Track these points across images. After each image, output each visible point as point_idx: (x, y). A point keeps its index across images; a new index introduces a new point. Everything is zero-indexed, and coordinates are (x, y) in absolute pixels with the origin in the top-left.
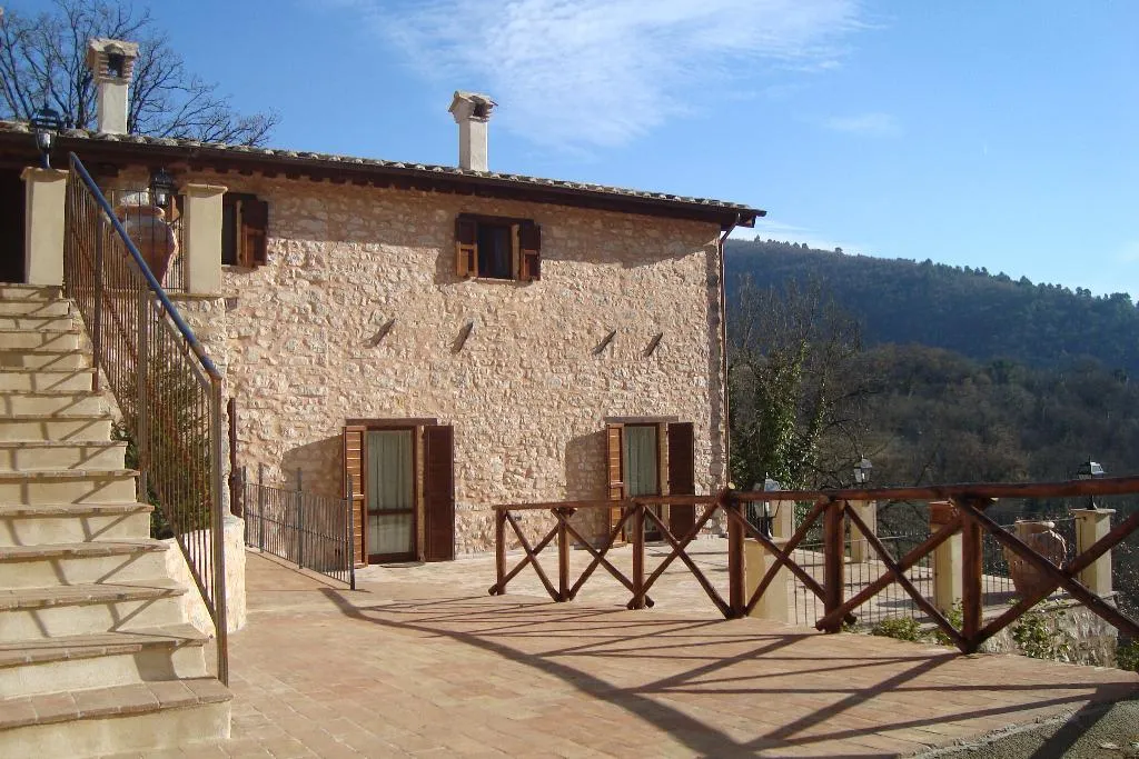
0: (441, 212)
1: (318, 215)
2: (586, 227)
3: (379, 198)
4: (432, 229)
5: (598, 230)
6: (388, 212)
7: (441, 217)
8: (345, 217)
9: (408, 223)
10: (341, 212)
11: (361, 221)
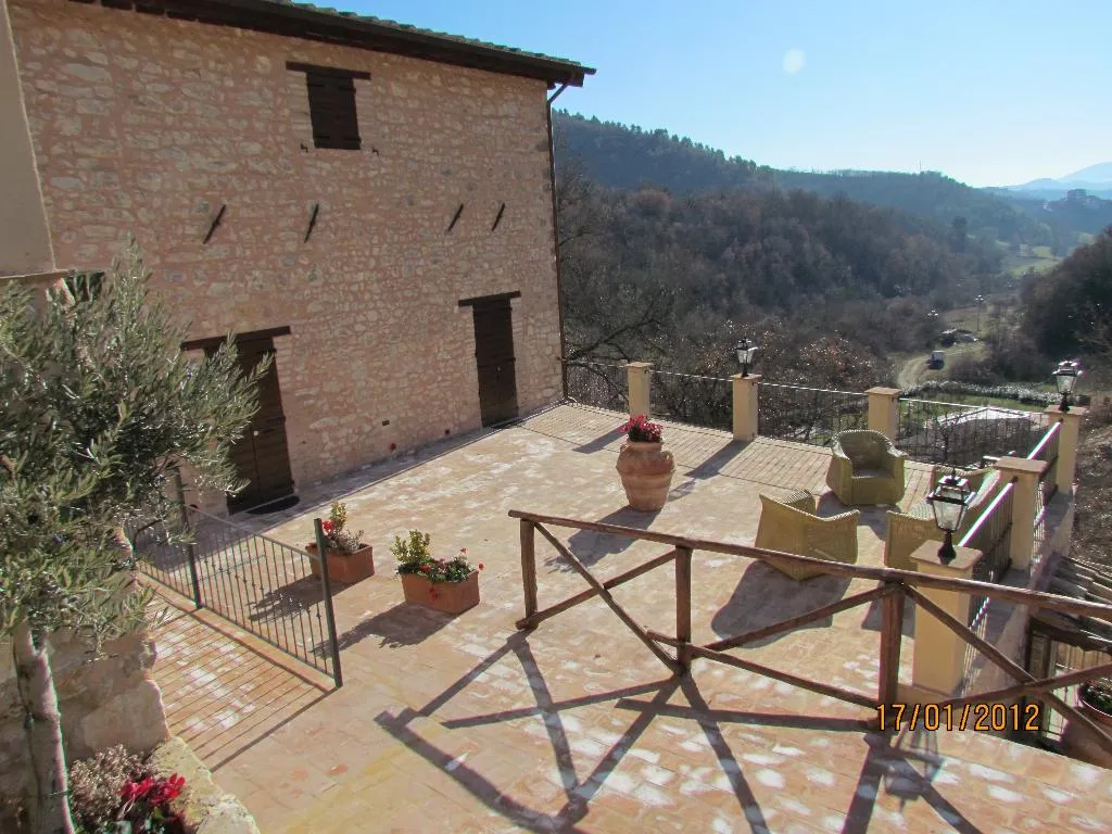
0: (263, 59)
1: (94, 57)
2: (426, 84)
3: (180, 34)
4: (255, 83)
5: (437, 88)
6: (193, 57)
7: (264, 67)
8: (134, 63)
9: (223, 74)
10: (127, 53)
11: (159, 70)
